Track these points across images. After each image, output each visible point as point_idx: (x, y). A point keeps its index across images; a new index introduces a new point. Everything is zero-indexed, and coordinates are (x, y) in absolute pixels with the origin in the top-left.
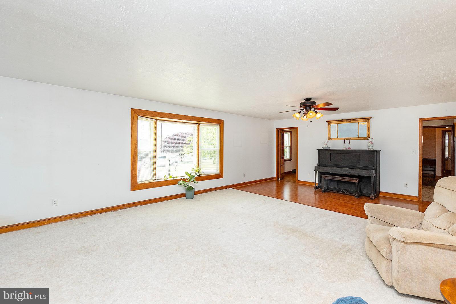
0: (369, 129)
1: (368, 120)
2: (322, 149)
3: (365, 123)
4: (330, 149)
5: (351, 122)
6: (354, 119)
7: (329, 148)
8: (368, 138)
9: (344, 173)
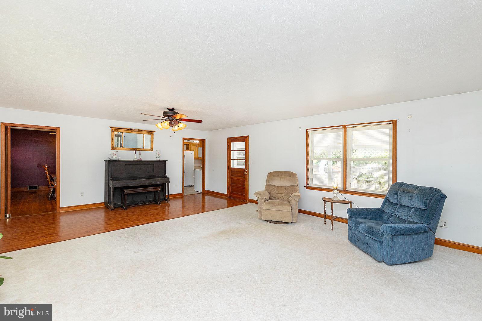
0: (152, 142)
1: (152, 133)
2: (109, 160)
3: (150, 136)
4: (120, 159)
5: (138, 132)
6: (141, 130)
7: (117, 159)
8: (152, 150)
9: (146, 184)
